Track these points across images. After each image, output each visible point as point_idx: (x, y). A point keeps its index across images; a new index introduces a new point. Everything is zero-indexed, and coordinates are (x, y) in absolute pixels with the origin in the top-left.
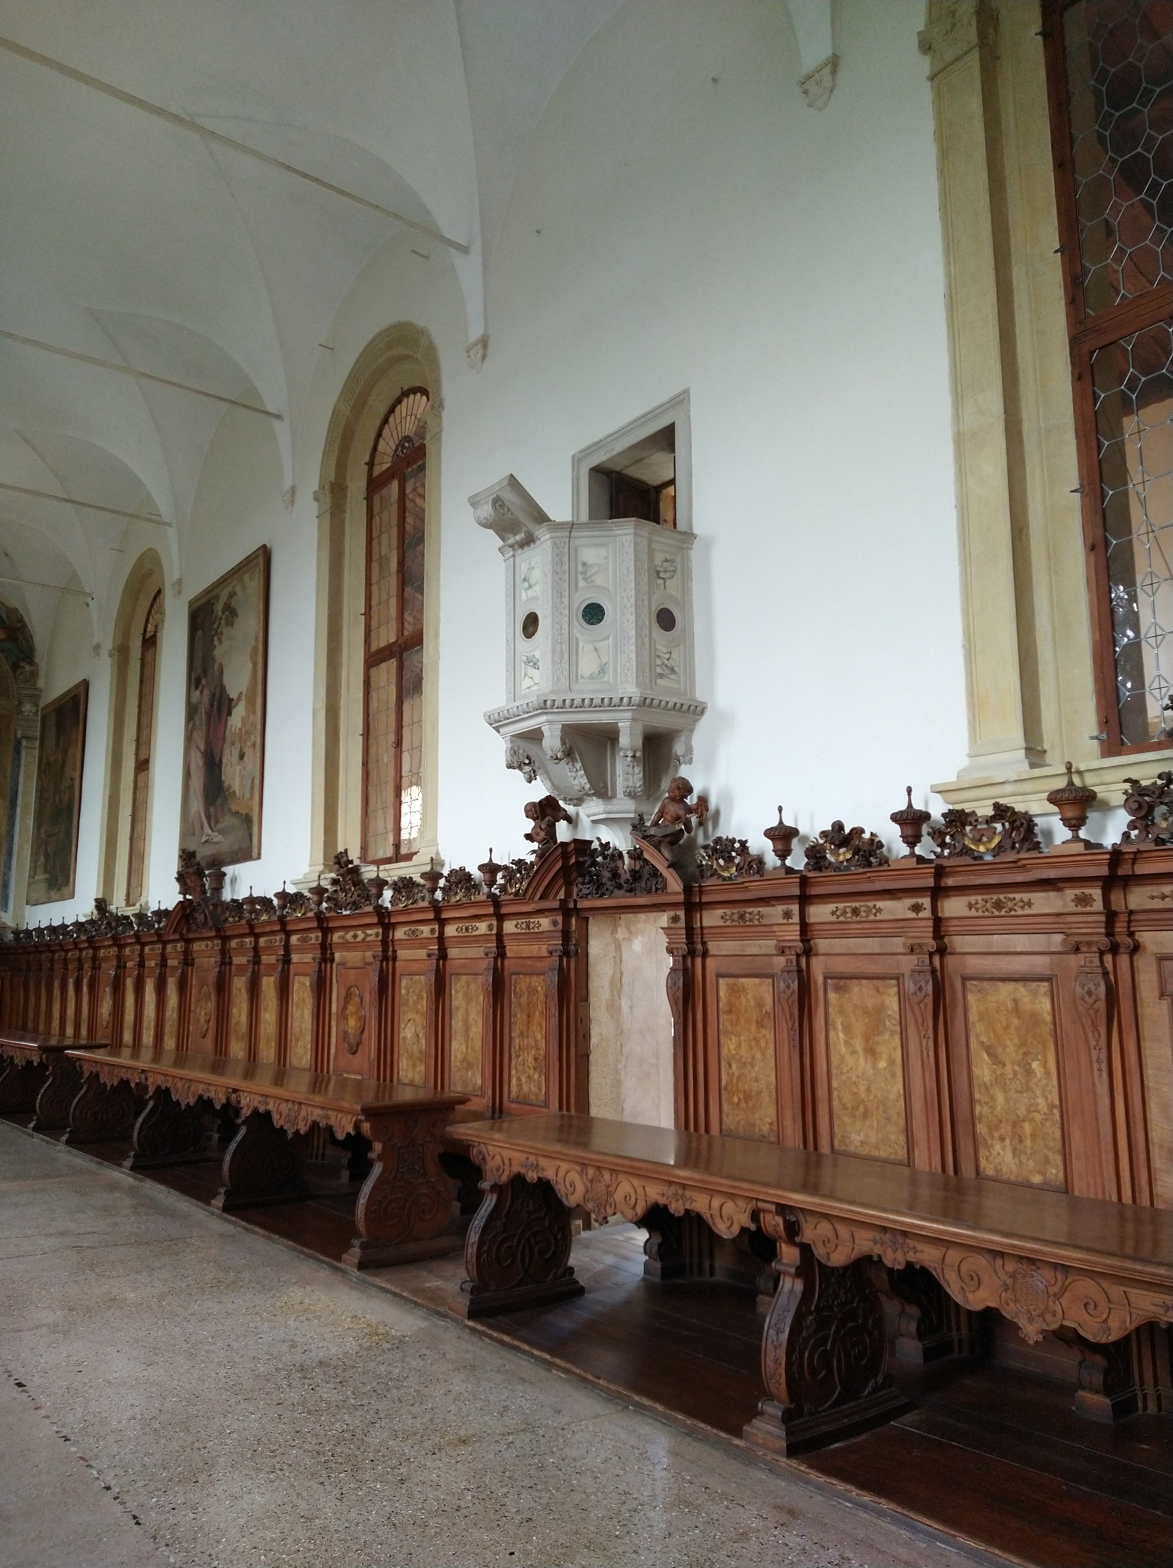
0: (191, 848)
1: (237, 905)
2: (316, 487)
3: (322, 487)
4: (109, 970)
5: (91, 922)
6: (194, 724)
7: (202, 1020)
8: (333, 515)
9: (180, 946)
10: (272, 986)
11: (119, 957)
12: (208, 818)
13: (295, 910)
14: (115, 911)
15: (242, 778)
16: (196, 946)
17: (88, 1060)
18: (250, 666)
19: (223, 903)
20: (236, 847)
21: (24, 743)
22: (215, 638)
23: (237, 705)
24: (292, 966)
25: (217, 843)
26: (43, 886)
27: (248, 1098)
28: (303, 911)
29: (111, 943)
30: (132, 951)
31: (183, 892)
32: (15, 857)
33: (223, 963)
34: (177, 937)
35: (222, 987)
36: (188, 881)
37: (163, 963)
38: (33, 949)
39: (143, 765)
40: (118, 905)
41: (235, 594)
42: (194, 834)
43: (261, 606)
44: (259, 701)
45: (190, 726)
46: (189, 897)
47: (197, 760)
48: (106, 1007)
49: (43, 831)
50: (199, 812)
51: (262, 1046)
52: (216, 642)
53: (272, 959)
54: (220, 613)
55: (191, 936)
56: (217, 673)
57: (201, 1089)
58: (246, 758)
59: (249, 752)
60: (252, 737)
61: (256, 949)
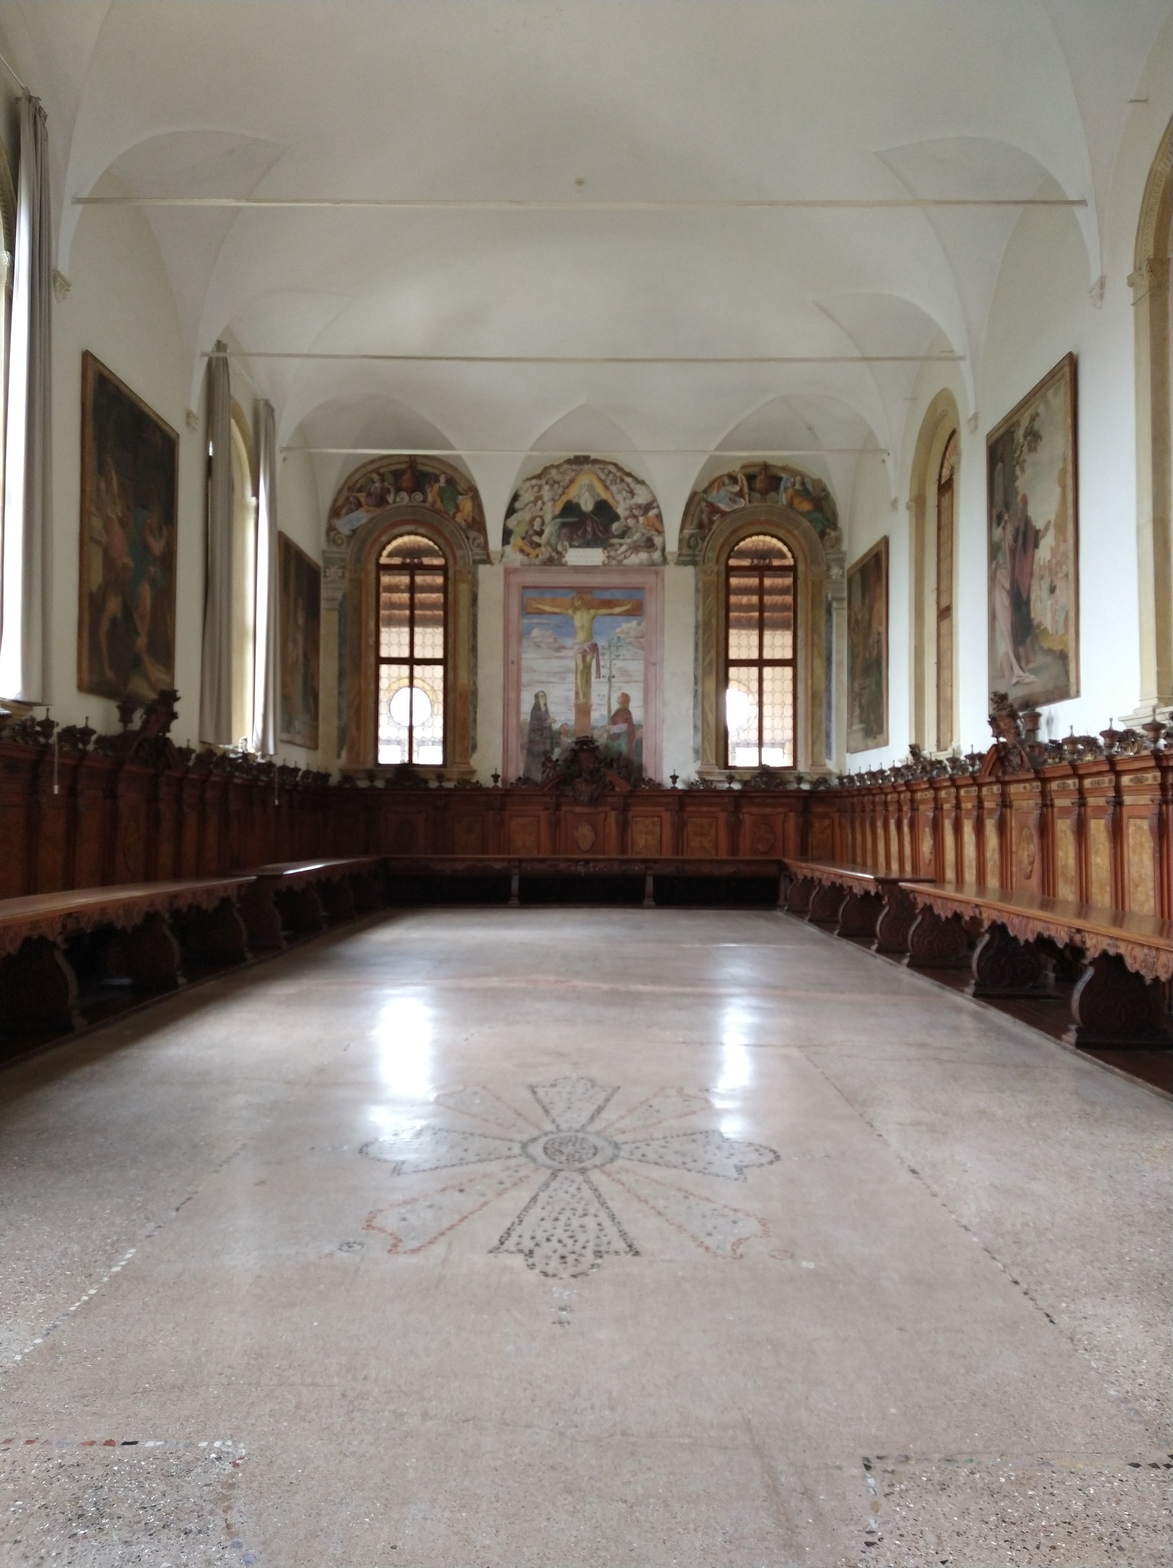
0: (1002, 690)
1: (1056, 747)
2: (1129, 269)
3: (1138, 268)
4: (927, 812)
5: (907, 767)
6: (997, 563)
7: (1026, 861)
8: (1153, 296)
9: (996, 789)
10: (1102, 828)
11: (936, 799)
12: (1018, 657)
13: (1125, 749)
14: (928, 756)
15: (1054, 612)
16: (1013, 789)
17: (921, 893)
18: (1058, 490)
19: (1040, 745)
20: (1050, 686)
21: (834, 604)
22: (1017, 468)
23: (1043, 536)
24: (1125, 809)
25: (1028, 684)
26: (860, 735)
27: (1095, 940)
28: (1135, 750)
29: (927, 786)
30: (948, 794)
31: (997, 735)
32: (834, 710)
33: (1044, 805)
34: (993, 779)
35: (1045, 829)
36: (1001, 724)
37: (980, 806)
38: (856, 793)
39: (945, 613)
40: (930, 750)
41: (1037, 415)
42: (1003, 676)
43: (1069, 421)
44: (1071, 526)
45: (993, 566)
46: (1002, 740)
47: (1003, 600)
48: (926, 846)
49: (856, 685)
50: (1007, 654)
51: (1095, 890)
52: (1018, 472)
53: (1101, 801)
54: (1021, 440)
55: (1007, 778)
56: (1020, 505)
57: (1039, 927)
58: (1058, 592)
59: (1060, 584)
60: (1064, 567)
61: (1081, 791)
